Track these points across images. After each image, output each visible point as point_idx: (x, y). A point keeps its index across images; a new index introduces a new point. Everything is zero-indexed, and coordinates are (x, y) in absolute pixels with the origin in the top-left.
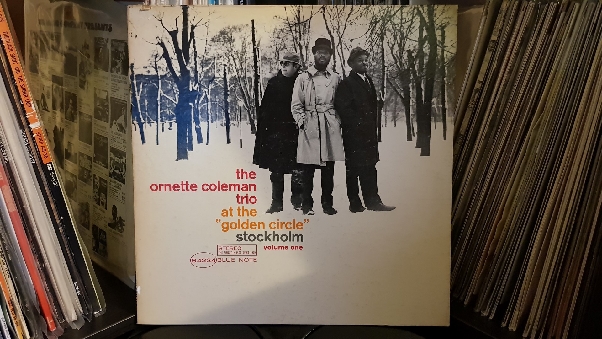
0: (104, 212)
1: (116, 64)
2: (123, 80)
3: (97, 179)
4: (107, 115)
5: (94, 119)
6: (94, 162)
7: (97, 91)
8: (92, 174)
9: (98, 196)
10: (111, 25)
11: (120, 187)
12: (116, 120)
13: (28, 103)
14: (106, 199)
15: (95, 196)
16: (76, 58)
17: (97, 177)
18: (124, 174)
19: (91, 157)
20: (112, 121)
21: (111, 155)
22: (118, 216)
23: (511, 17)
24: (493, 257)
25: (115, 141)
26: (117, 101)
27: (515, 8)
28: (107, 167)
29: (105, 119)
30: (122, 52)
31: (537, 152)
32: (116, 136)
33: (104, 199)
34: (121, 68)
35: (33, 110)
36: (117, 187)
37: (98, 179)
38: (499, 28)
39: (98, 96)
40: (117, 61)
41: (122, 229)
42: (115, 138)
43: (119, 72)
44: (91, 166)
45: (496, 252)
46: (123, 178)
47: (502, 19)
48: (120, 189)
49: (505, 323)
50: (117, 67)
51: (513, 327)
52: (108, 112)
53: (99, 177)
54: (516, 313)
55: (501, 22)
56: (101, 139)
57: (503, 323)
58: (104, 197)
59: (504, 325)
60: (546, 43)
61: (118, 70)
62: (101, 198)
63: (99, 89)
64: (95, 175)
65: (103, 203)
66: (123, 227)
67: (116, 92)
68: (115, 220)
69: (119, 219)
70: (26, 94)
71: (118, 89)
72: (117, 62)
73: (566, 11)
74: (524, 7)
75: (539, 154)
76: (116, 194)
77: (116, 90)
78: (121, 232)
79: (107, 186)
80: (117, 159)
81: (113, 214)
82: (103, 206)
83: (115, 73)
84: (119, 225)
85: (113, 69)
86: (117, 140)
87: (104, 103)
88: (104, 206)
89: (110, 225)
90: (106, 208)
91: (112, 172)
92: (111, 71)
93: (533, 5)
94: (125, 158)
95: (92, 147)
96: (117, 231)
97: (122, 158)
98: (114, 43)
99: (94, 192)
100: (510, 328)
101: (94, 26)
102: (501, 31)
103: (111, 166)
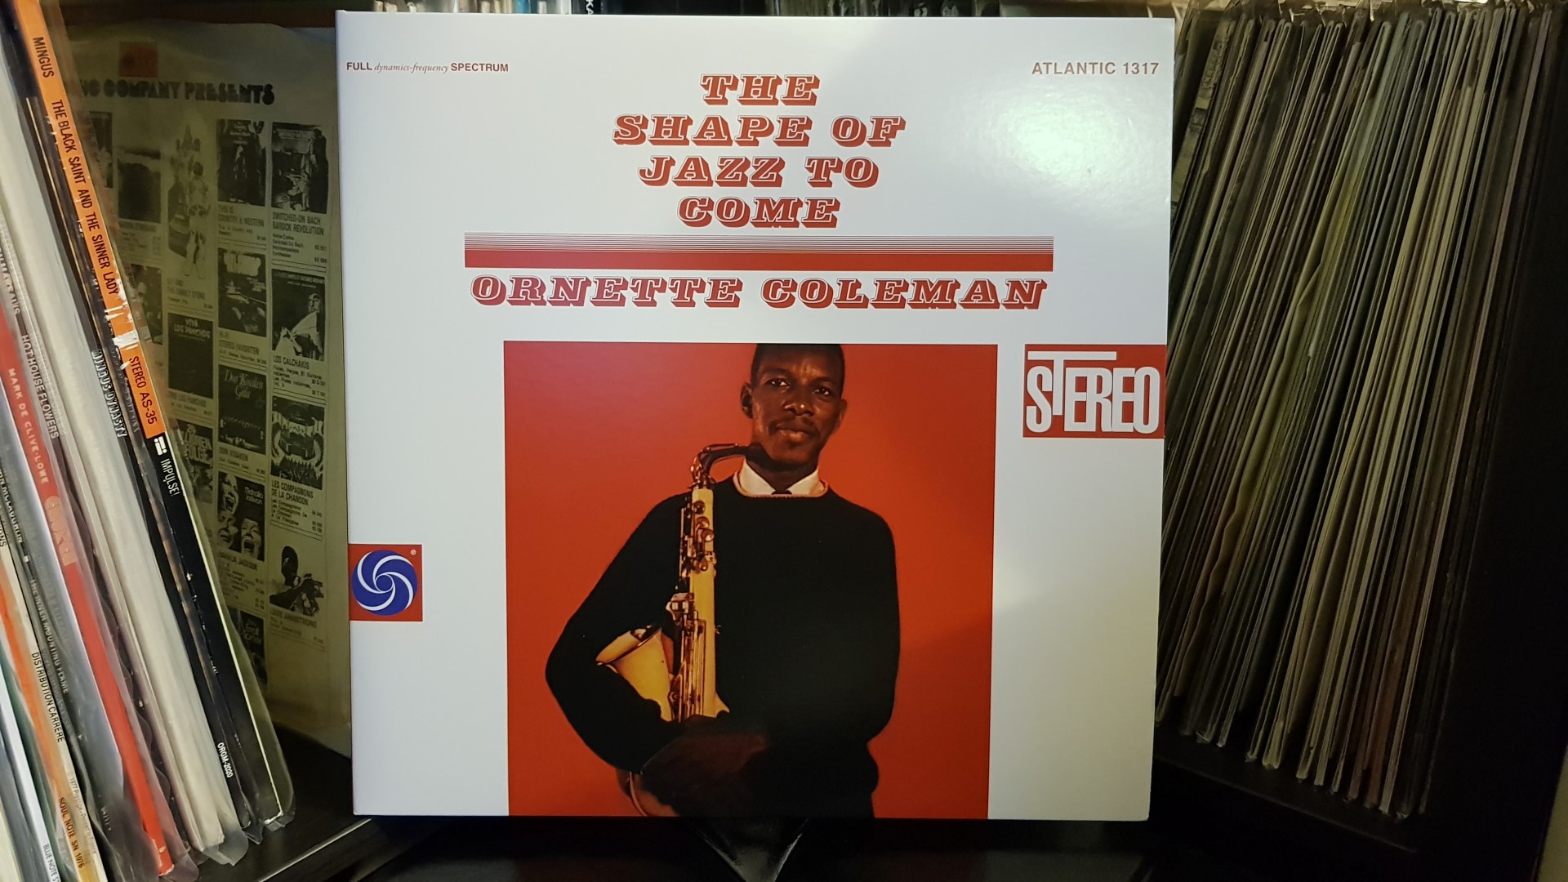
0: (254, 567)
1: (290, 185)
2: (313, 225)
3: (229, 483)
4: (260, 316)
5: (216, 328)
6: (220, 440)
7: (227, 258)
8: (214, 474)
9: (233, 530)
10: (269, 87)
11: (306, 498)
12: (290, 329)
13: (111, 283)
14: (262, 533)
15: (226, 529)
16: (158, 175)
17: (231, 478)
18: (317, 465)
19: (211, 430)
20: (277, 328)
21: (272, 417)
22: (300, 573)
23: (1240, 55)
24: (1220, 601)
25: (289, 382)
26: (291, 280)
27: (1247, 35)
28: (262, 451)
29: (255, 328)
30: (308, 155)
31: (1311, 354)
32: (291, 368)
33: (254, 534)
34: (304, 196)
35: (121, 301)
36: (296, 499)
37: (234, 483)
38: (1214, 80)
39: (230, 269)
40: (291, 177)
41: (315, 605)
42: (288, 373)
43: (298, 207)
44: (210, 453)
45: (1224, 589)
46: (315, 474)
47: (1219, 60)
48: (306, 502)
49: (1253, 752)
50: (292, 192)
51: (1272, 761)
52: (265, 310)
53: (237, 478)
54: (1279, 726)
55: (1218, 67)
56: (242, 379)
57: (1249, 754)
58: (256, 529)
59: (1251, 756)
60: (1321, 112)
61: (297, 199)
62: (244, 532)
63: (233, 252)
64: (222, 476)
65: (249, 546)
66: (318, 600)
67: (289, 256)
68: (292, 585)
69: (303, 579)
70: (106, 260)
71: (295, 248)
72: (292, 179)
73: (1363, 40)
74: (1268, 33)
75: (1314, 359)
76: (294, 517)
77: (290, 250)
78: (312, 615)
79: (263, 500)
80: (293, 427)
81: (284, 571)
82: (252, 552)
83: (286, 209)
84: (304, 596)
85: (279, 200)
86: (293, 377)
87: (252, 286)
88: (256, 549)
89: (274, 600)
90: (261, 557)
91: (278, 461)
92: (274, 205)
93: (1288, 28)
94: (321, 422)
95: (213, 404)
96: (298, 613)
97: (312, 424)
98: (282, 133)
99: (222, 519)
100: (1265, 763)
101: (217, 92)
102: (1217, 87)
103: (277, 446)
